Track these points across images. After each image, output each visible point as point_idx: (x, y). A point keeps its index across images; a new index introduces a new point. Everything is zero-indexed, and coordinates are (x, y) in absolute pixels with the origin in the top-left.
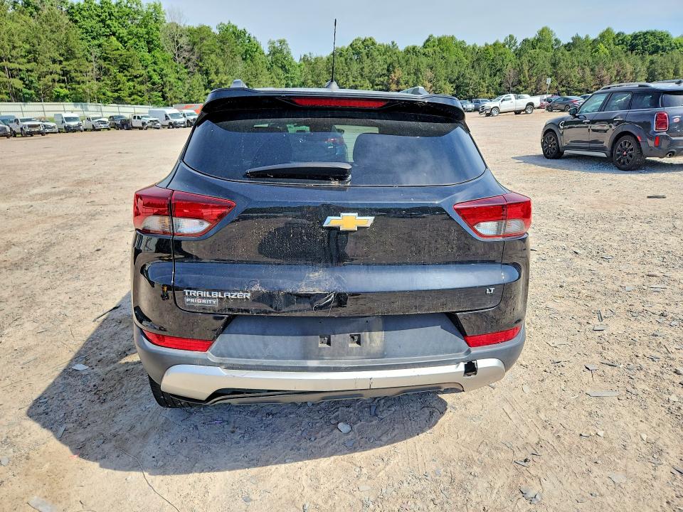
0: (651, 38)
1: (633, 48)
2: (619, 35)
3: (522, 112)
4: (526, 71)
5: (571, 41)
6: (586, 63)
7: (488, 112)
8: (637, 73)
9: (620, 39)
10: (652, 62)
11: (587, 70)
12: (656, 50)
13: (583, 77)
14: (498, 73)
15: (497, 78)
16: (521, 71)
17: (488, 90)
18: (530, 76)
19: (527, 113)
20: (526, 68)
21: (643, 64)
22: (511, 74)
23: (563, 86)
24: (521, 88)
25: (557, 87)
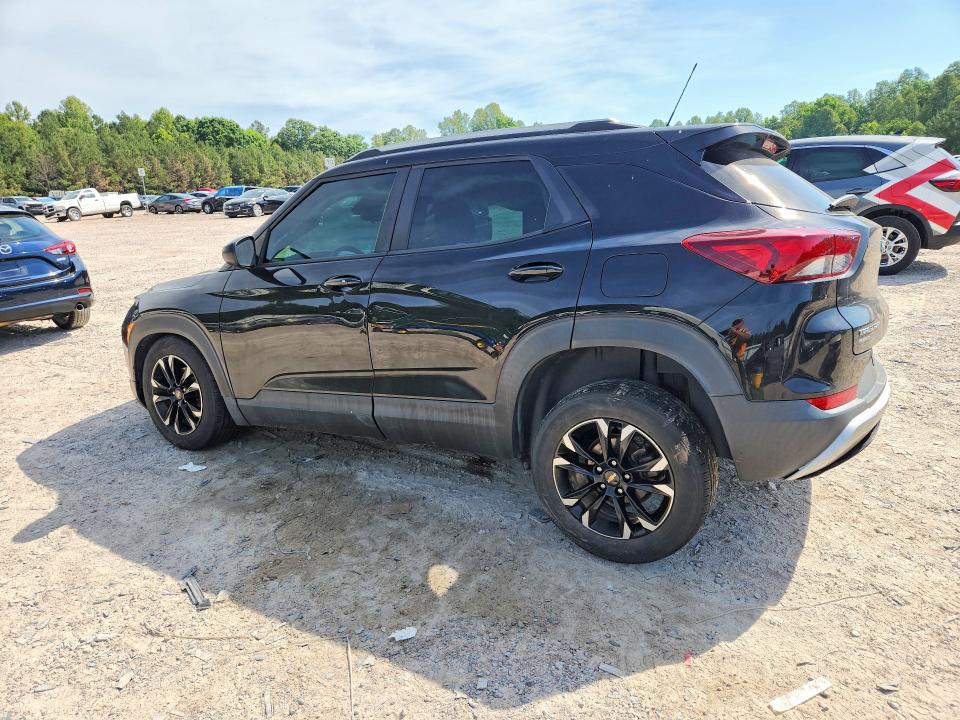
0: (220, 127)
1: (202, 137)
2: (178, 118)
3: (115, 215)
4: (66, 158)
5: (117, 121)
6: (151, 152)
7: (63, 215)
8: (218, 169)
9: (183, 126)
10: (232, 156)
11: (156, 160)
12: (230, 143)
13: (153, 170)
14: (18, 158)
15: (19, 166)
16: (57, 158)
17: (8, 184)
18: (76, 165)
19: (124, 216)
20: (65, 154)
21: (223, 159)
22: (42, 161)
23: (129, 181)
24: (65, 183)
25: (120, 182)
